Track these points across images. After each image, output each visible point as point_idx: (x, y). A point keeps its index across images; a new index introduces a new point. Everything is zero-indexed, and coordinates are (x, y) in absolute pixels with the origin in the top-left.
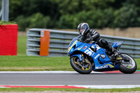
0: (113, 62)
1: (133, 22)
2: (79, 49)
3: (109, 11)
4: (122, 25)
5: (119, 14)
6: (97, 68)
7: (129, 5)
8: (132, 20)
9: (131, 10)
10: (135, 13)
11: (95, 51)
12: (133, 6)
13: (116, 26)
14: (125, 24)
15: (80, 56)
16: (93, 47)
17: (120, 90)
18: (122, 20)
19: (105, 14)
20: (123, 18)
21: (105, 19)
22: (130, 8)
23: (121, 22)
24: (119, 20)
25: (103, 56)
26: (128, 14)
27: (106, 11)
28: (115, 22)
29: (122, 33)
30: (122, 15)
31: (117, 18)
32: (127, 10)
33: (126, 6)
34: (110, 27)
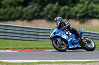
0: (80, 43)
1: (37, 16)
2: (58, 35)
3: (20, 8)
4: (28, 18)
5: (27, 10)
6: (70, 47)
7: (34, 4)
8: (36, 14)
9: (35, 7)
10: (38, 10)
11: (69, 36)
12: (37, 4)
13: (24, 19)
14: (31, 17)
15: (59, 39)
16: (67, 33)
17: (28, 64)
18: (29, 14)
19: (17, 10)
20: (29, 13)
21: (17, 13)
22: (35, 6)
23: (28, 16)
24: (26, 15)
25: (74, 39)
26: (33, 10)
27: (17, 8)
28: (24, 16)
29: (28, 23)
30: (29, 11)
31: (25, 13)
32: (33, 8)
33: (32, 4)
34: (20, 20)
